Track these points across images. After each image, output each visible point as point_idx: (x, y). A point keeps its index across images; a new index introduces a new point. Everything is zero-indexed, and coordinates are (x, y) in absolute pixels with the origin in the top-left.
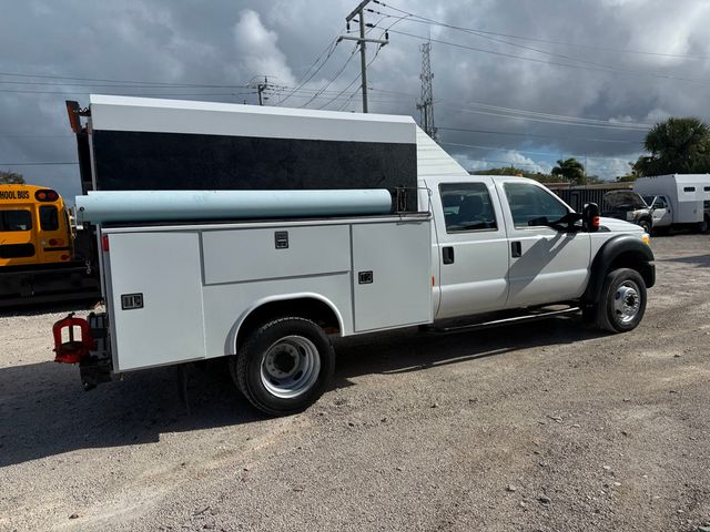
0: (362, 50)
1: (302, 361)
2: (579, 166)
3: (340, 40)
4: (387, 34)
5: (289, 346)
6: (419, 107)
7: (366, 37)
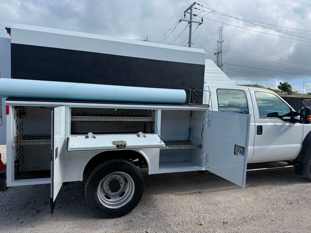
0: (190, 26)
1: (125, 186)
2: (289, 86)
3: (180, 21)
4: (202, 19)
5: (118, 177)
6: (215, 54)
7: (193, 20)
